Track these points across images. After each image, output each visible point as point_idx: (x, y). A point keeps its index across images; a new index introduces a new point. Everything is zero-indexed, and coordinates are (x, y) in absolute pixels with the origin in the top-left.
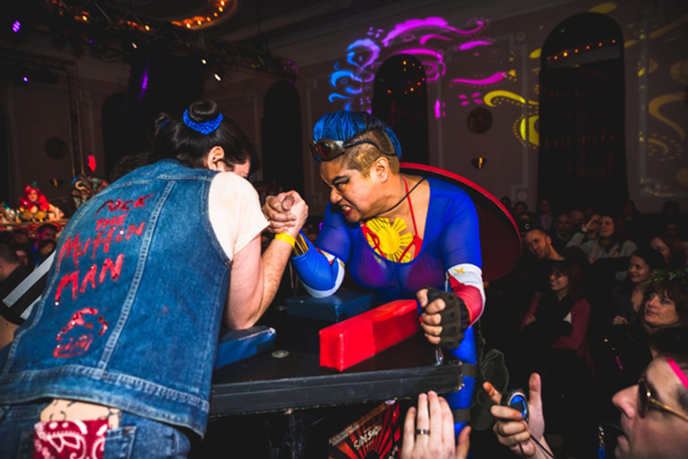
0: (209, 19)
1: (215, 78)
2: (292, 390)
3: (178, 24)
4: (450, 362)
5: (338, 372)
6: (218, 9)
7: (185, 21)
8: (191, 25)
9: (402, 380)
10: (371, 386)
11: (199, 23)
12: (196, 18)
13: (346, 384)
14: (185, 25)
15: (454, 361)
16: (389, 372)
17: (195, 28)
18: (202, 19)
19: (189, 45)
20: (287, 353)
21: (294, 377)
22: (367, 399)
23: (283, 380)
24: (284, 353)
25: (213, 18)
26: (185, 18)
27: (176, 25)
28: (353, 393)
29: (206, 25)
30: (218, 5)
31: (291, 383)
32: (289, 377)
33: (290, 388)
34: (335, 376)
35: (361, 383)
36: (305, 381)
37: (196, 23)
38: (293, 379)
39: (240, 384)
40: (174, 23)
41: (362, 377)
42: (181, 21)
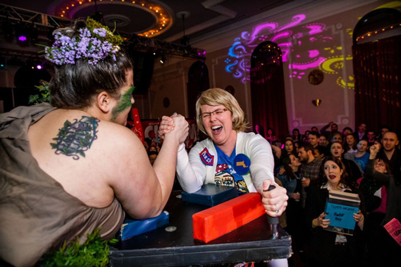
0: (157, 31)
1: (160, 62)
2: (173, 255)
3: (141, 35)
4: (282, 237)
5: (204, 243)
6: (162, 25)
7: (145, 33)
8: (148, 35)
9: (248, 250)
10: (227, 254)
11: (152, 33)
12: (151, 31)
13: (210, 252)
14: (145, 35)
15: (286, 237)
16: (239, 244)
17: (150, 36)
18: (154, 31)
19: (146, 45)
20: (175, 228)
21: (175, 246)
22: (224, 263)
23: (168, 248)
24: (173, 228)
25: (159, 30)
26: (145, 32)
27: (140, 36)
28: (214, 258)
29: (156, 34)
30: (161, 23)
31: (173, 251)
32: (172, 246)
33: (171, 253)
34: (202, 246)
35: (219, 251)
36: (182, 249)
37: (151, 34)
38: (174, 248)
39: (139, 250)
40: (139, 35)
41: (220, 247)
42: (142, 33)
